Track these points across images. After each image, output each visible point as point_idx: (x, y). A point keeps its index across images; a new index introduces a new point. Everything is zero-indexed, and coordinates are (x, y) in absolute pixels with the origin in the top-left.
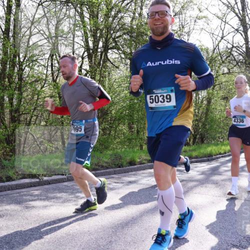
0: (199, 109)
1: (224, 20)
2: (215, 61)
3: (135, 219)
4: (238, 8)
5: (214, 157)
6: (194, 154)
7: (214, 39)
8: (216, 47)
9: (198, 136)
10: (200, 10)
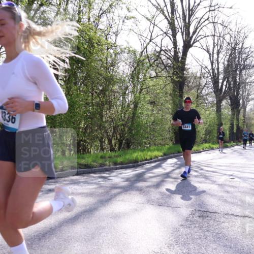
0: (125, 113)
1: (153, 22)
2: (143, 64)
3: (54, 230)
4: (167, 11)
5: (140, 163)
6: (119, 160)
7: (143, 41)
8: (144, 49)
9: (124, 141)
10: (128, 9)
